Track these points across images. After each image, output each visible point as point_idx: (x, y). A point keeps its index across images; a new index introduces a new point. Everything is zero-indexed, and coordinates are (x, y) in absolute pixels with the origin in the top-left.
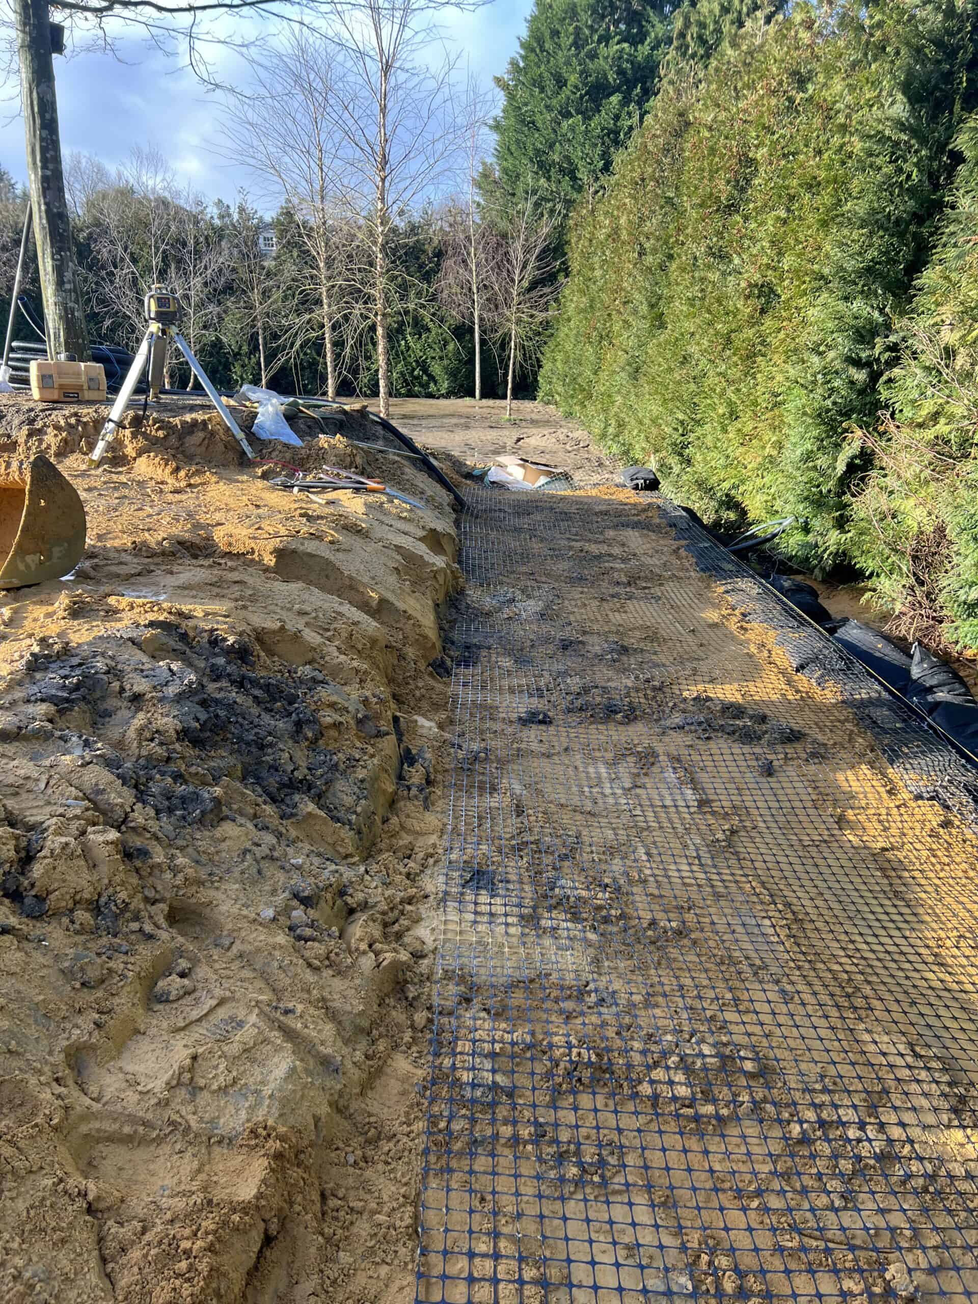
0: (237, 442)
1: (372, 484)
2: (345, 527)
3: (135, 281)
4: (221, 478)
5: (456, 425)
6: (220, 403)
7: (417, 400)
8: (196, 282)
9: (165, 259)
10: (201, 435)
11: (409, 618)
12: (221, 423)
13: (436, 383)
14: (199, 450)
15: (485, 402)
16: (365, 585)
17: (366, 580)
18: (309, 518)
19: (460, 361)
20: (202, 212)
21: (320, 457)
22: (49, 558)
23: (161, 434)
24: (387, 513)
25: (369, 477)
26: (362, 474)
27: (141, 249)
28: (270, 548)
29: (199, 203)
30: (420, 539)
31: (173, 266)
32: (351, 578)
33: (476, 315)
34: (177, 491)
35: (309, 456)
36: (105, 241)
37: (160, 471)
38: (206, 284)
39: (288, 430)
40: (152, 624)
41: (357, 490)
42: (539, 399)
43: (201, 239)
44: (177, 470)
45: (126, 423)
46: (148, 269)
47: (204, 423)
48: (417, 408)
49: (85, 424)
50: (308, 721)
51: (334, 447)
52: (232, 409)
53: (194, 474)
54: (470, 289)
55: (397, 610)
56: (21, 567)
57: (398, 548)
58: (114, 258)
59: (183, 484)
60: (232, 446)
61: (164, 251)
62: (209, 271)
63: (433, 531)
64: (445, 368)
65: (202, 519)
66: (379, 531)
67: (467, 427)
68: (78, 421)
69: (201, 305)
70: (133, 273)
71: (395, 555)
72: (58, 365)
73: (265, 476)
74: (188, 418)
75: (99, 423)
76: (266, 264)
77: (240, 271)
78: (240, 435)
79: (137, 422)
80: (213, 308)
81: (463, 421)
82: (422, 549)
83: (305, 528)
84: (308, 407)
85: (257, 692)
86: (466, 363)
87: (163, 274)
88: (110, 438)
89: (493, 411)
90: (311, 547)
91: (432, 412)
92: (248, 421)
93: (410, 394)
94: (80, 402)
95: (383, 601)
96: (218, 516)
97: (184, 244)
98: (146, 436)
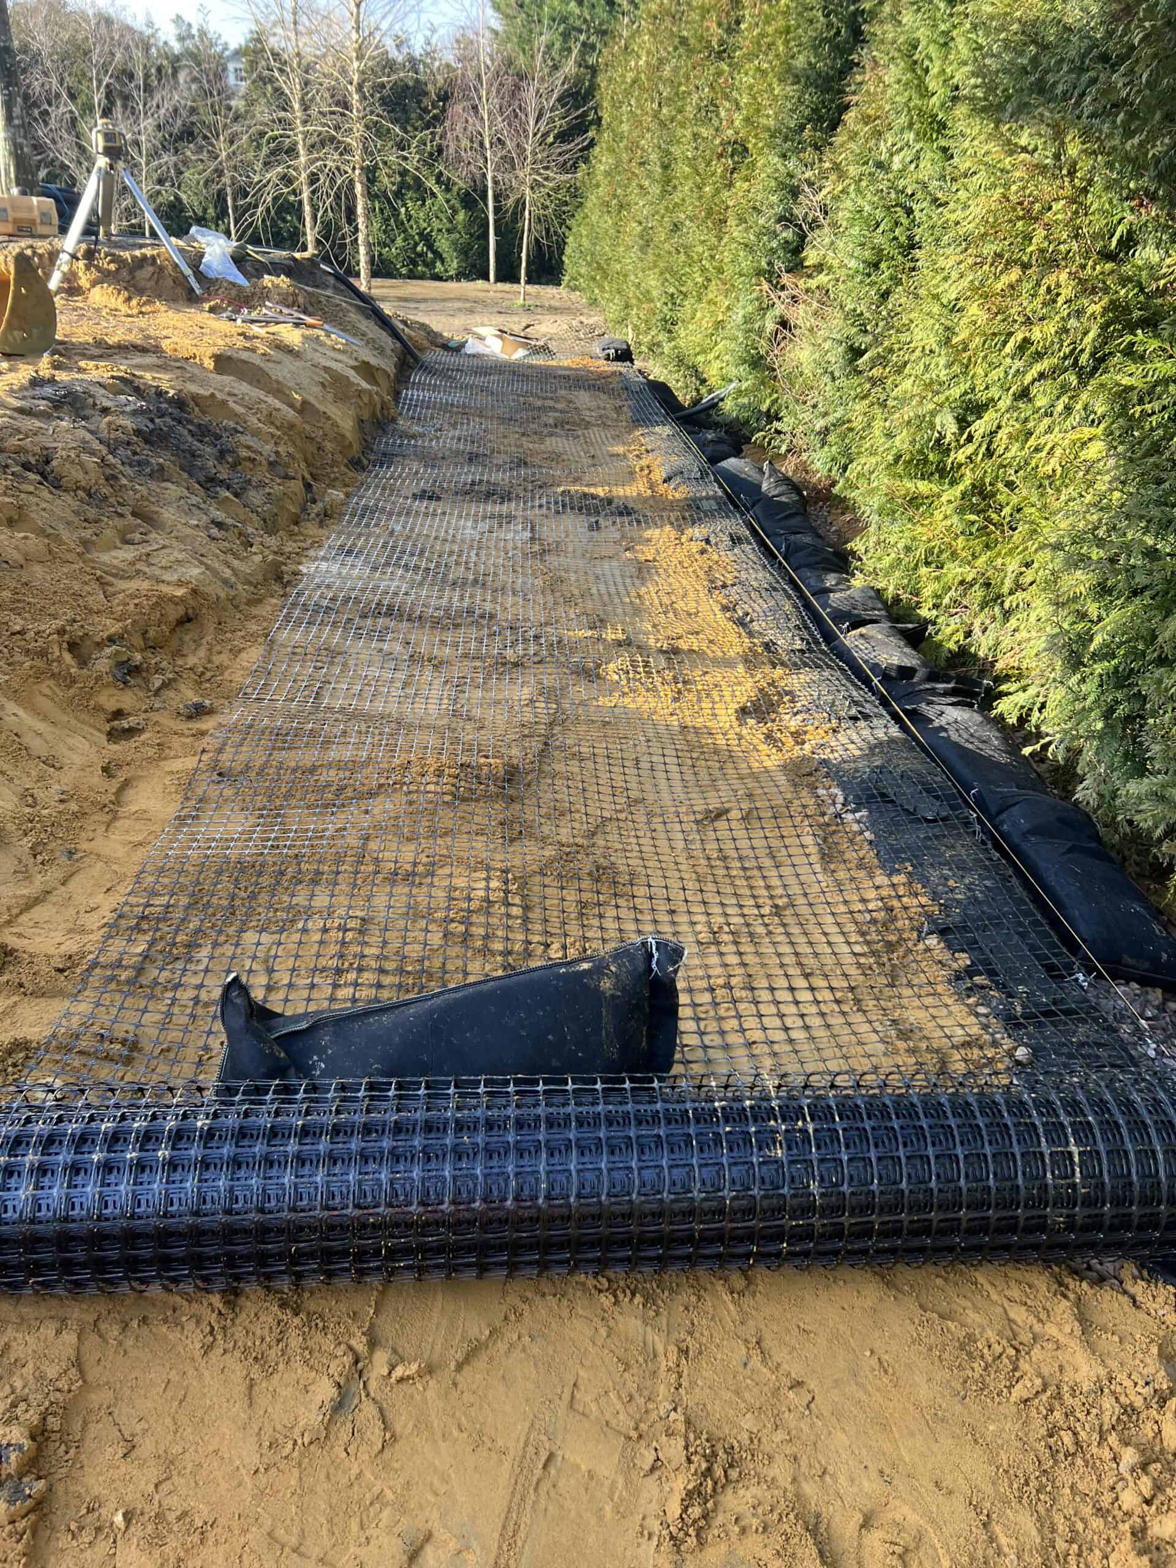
0: (185, 278)
1: (309, 320)
2: (278, 347)
3: (74, 120)
4: (170, 308)
5: (460, 310)
6: (170, 243)
7: (420, 282)
8: (147, 124)
9: (109, 95)
10: (151, 269)
11: (329, 418)
12: (169, 259)
13: (443, 261)
14: (149, 285)
15: (500, 286)
16: (290, 389)
17: (291, 384)
18: (246, 337)
19: (471, 235)
20: (153, 35)
21: (264, 295)
22: (30, 335)
23: (112, 267)
24: (322, 344)
25: (310, 315)
26: (305, 313)
27: (80, 82)
28: (209, 353)
29: (150, 24)
30: (352, 368)
31: (119, 103)
32: (278, 382)
33: (489, 176)
34: (129, 316)
35: (254, 294)
36: (36, 72)
37: (113, 300)
38: (159, 127)
39: (236, 271)
40: (113, 377)
41: (297, 325)
42: (564, 284)
43: (153, 71)
44: (129, 299)
45: (79, 255)
46: (88, 108)
47: (153, 258)
48: (418, 290)
49: (41, 256)
50: (229, 451)
51: (278, 286)
52: (181, 251)
53: (145, 304)
54: (482, 144)
55: (318, 411)
56: (10, 338)
57: (326, 369)
58: (48, 92)
59: (135, 311)
60: (180, 281)
61: (108, 86)
62: (162, 111)
63: (366, 364)
64: (454, 243)
65: (152, 332)
66: (310, 354)
67: (471, 311)
68: (34, 253)
69: (154, 154)
70: (71, 112)
71: (322, 373)
72: (11, 199)
73: (212, 310)
74: (137, 253)
75: (53, 255)
76: (233, 103)
77: (201, 111)
78: (188, 271)
79: (90, 255)
80: (168, 159)
81: (468, 305)
82: (352, 375)
83: (240, 342)
84: (257, 253)
85: (191, 427)
86: (478, 238)
87: (106, 113)
88: (65, 268)
89: (507, 296)
90: (245, 356)
91: (434, 295)
92: (196, 260)
93: (412, 276)
94: (33, 236)
95: (305, 402)
96: (165, 333)
97: (131, 77)
98: (97, 268)
